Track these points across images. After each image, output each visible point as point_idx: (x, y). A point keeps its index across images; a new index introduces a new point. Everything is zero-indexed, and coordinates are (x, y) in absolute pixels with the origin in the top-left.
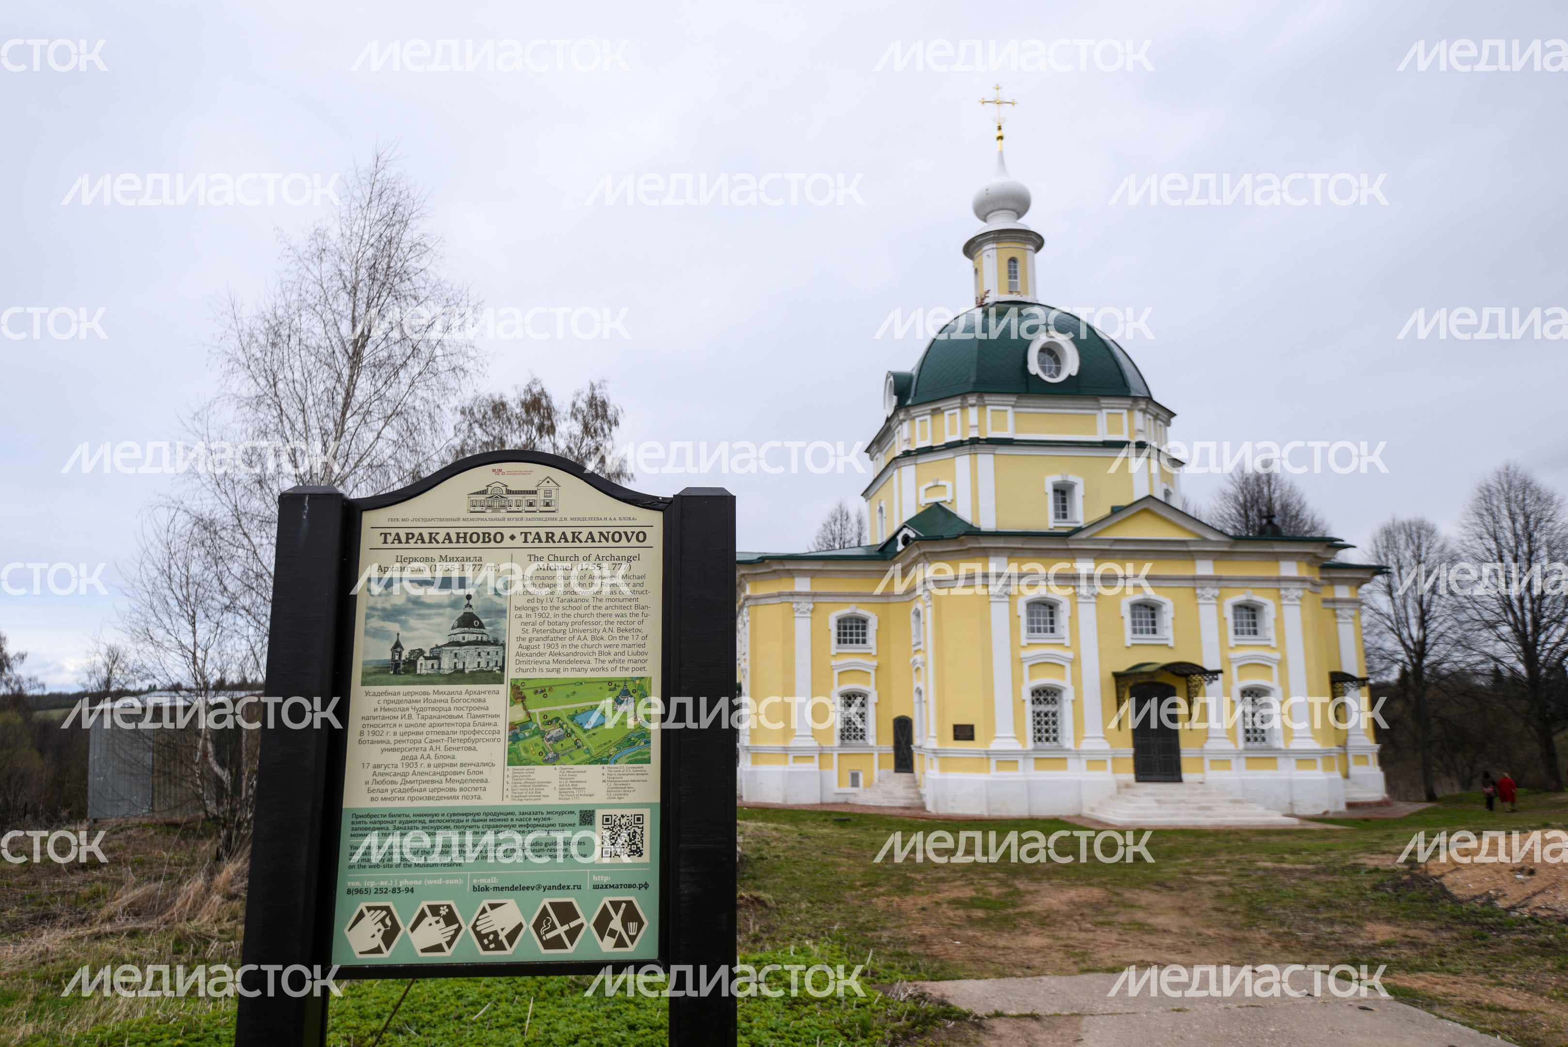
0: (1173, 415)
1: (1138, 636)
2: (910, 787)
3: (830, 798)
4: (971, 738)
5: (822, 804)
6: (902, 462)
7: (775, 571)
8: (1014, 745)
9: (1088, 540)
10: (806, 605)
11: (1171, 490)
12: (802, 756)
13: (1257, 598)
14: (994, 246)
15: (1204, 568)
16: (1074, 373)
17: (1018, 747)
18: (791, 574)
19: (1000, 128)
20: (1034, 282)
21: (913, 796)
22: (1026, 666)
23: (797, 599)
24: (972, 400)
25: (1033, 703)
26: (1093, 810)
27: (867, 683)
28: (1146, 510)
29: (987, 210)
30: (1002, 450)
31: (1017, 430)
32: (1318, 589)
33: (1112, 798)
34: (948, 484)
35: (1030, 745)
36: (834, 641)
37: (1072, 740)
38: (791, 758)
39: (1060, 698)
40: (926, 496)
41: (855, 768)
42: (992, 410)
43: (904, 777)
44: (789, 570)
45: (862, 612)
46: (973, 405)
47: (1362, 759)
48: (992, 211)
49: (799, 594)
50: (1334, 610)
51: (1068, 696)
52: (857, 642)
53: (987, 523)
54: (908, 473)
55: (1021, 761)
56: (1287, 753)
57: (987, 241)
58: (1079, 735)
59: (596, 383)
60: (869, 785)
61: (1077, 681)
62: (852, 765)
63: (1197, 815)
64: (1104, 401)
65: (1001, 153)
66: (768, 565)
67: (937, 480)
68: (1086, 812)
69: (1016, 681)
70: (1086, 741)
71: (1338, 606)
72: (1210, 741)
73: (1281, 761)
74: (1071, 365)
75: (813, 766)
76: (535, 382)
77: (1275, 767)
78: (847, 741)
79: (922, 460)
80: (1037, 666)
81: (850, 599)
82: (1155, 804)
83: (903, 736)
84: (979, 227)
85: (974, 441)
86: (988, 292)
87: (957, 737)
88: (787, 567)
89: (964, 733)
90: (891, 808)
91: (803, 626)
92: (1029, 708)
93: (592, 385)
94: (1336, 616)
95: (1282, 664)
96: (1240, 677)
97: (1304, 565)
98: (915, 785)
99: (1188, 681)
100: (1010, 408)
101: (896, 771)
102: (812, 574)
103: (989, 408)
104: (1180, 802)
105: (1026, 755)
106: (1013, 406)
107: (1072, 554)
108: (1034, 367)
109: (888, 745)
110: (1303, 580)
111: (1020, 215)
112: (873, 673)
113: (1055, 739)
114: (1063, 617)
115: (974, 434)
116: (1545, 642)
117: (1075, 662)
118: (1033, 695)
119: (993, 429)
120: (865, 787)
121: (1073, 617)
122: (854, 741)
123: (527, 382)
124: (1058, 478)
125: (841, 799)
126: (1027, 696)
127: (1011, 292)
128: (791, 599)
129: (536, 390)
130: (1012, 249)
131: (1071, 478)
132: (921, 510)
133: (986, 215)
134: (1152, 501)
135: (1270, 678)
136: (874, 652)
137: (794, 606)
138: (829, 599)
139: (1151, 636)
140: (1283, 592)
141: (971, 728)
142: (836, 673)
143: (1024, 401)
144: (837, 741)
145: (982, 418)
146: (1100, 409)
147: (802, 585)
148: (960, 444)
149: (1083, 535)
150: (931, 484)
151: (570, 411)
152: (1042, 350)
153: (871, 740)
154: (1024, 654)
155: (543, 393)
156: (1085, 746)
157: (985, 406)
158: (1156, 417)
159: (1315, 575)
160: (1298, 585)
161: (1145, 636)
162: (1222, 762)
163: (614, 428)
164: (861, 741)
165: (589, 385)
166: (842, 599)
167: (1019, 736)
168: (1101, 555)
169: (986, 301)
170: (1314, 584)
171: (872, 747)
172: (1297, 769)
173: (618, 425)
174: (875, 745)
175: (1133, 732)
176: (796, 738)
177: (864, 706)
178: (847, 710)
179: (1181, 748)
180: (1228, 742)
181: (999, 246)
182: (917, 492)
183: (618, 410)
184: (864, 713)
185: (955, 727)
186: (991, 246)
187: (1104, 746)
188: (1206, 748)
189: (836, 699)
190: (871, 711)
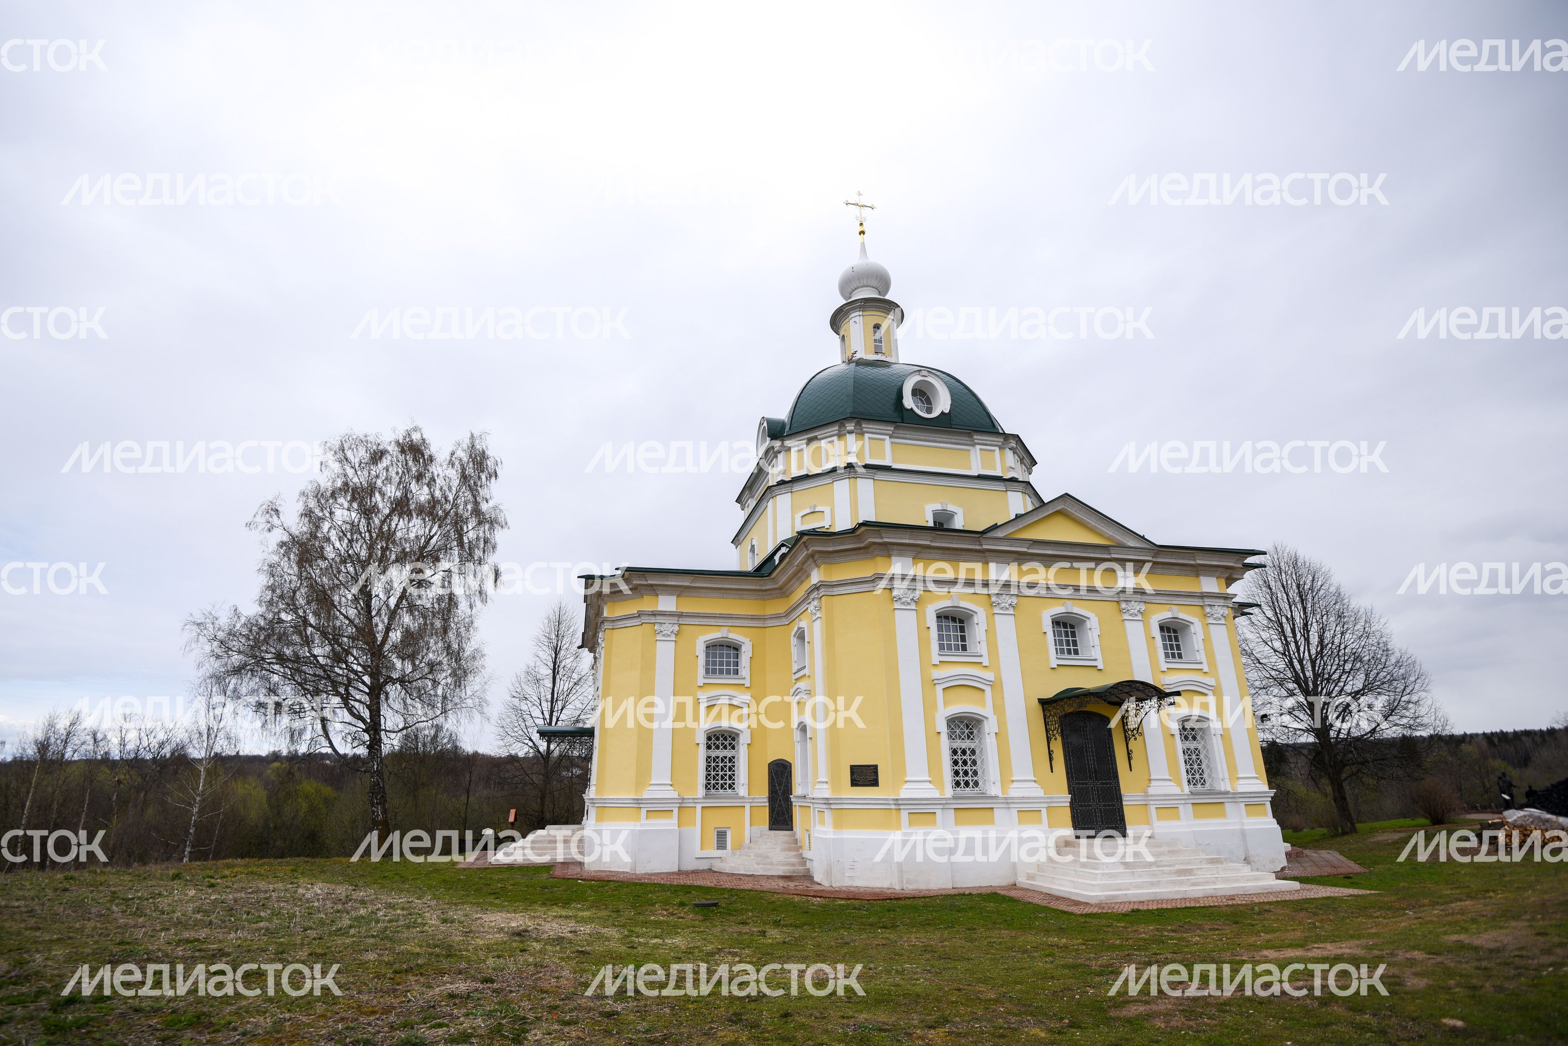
1: (1064, 655)
2: (790, 850)
3: (690, 865)
4: (875, 783)
5: (680, 873)
6: (777, 490)
8: (929, 792)
9: (1005, 539)
10: (669, 626)
12: (657, 809)
13: (1183, 615)
14: (861, 313)
16: (947, 411)
17: (936, 794)
18: (653, 591)
19: (861, 224)
20: (896, 346)
21: (794, 860)
22: (939, 689)
23: (660, 619)
24: (850, 426)
25: (949, 736)
26: (1030, 877)
28: (1060, 513)
29: (854, 286)
30: (881, 476)
31: (895, 459)
34: (827, 510)
35: (949, 792)
36: (701, 671)
37: (998, 784)
38: (643, 812)
39: (980, 730)
40: (803, 523)
41: (721, 825)
42: (870, 438)
43: (782, 835)
44: (652, 585)
45: (735, 636)
46: (850, 432)
48: (858, 288)
49: (663, 614)
51: (990, 727)
52: (728, 672)
54: (783, 501)
55: (939, 812)
56: (1234, 797)
57: (854, 309)
58: (1006, 778)
59: (476, 434)
60: (738, 846)
61: (999, 709)
62: (719, 820)
64: (977, 438)
65: (863, 244)
67: (815, 506)
68: (1022, 880)
69: (929, 707)
70: (1015, 785)
72: (1153, 783)
73: (1229, 807)
74: (943, 403)
75: (670, 823)
76: (416, 429)
77: (1223, 815)
78: (713, 791)
79: (797, 487)
80: (953, 688)
81: (721, 622)
83: (780, 784)
84: (845, 298)
85: (851, 467)
86: (855, 352)
87: (854, 783)
88: (650, 582)
89: (864, 777)
90: (769, 877)
91: (665, 651)
92: (944, 743)
93: (472, 436)
95: (1217, 691)
97: (1223, 582)
98: (795, 845)
100: (887, 437)
101: (771, 829)
102: (679, 591)
103: (867, 436)
105: (943, 803)
106: (891, 437)
107: (985, 556)
108: (908, 402)
109: (762, 795)
110: (1225, 597)
111: (883, 290)
113: (976, 784)
114: (978, 631)
117: (996, 685)
118: (949, 726)
119: (871, 457)
120: (733, 849)
121: (990, 631)
122: (721, 792)
124: (938, 507)
125: (703, 865)
126: (942, 727)
127: (877, 353)
128: (653, 620)
130: (875, 316)
131: (951, 508)
133: (851, 293)
134: (1069, 501)
135: (1208, 710)
136: (748, 684)
137: (657, 627)
138: (696, 621)
139: (1073, 656)
140: (1207, 609)
141: (874, 769)
143: (901, 432)
144: (701, 792)
146: (973, 445)
147: (667, 603)
148: (837, 471)
150: (808, 511)
151: (448, 459)
152: (915, 390)
153: (742, 790)
154: (937, 673)
156: (1015, 791)
157: (862, 434)
158: (1022, 461)
160: (1222, 602)
161: (1070, 656)
162: (1169, 810)
164: (729, 791)
165: (469, 435)
166: (713, 622)
167: (935, 780)
169: (854, 359)
171: (743, 798)
172: (1249, 814)
173: (496, 476)
174: (746, 796)
175: (1067, 773)
176: (652, 788)
177: (733, 748)
178: (714, 753)
179: (1122, 793)
180: (1172, 784)
181: (865, 313)
182: (793, 519)
183: (499, 461)
184: (734, 757)
185: (853, 769)
186: (858, 313)
187: (1037, 791)
188: (1151, 791)
189: (700, 740)
190: (742, 755)
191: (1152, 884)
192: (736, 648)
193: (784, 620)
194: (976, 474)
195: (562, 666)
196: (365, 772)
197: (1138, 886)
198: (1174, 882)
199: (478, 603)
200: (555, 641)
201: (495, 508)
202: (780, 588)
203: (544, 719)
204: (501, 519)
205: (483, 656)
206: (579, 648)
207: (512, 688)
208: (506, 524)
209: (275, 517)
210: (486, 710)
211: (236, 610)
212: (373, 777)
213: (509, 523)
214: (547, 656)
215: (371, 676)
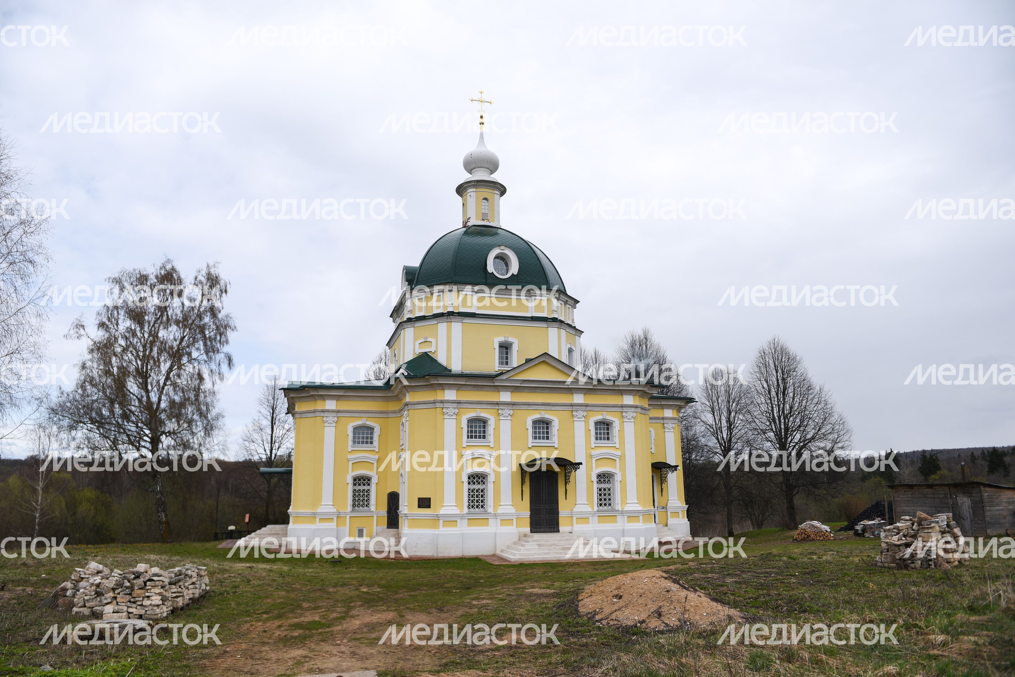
0: (577, 302)
1: (538, 441)
2: (394, 537)
4: (429, 506)
6: (405, 325)
7: (312, 396)
8: (455, 510)
9: (507, 380)
10: (331, 418)
11: (573, 348)
12: (325, 518)
13: (609, 417)
14: (474, 190)
15: (579, 399)
16: (515, 274)
17: (458, 512)
18: (323, 398)
19: (482, 117)
20: (499, 214)
23: (326, 414)
25: (469, 483)
26: (502, 551)
27: (372, 470)
28: (544, 362)
29: (472, 167)
30: (467, 320)
32: (647, 412)
33: (515, 543)
34: (433, 340)
35: (466, 510)
36: (350, 443)
37: (492, 507)
38: (318, 519)
39: (487, 480)
40: (420, 348)
41: (361, 526)
43: (393, 531)
44: (321, 395)
45: (370, 423)
47: (675, 514)
48: (475, 168)
49: (328, 411)
50: (663, 424)
51: (492, 478)
52: (367, 443)
53: (456, 367)
54: (409, 333)
55: (459, 521)
56: (622, 513)
57: (470, 187)
58: (497, 503)
59: (211, 264)
60: (369, 535)
62: (360, 523)
63: (561, 553)
65: (482, 133)
66: (308, 392)
67: (427, 338)
68: (498, 552)
70: (501, 507)
71: (666, 421)
72: (577, 506)
73: (619, 518)
74: (514, 268)
75: (332, 525)
76: (168, 261)
77: (615, 521)
78: (357, 508)
79: (418, 324)
81: (362, 415)
82: (537, 547)
83: (393, 505)
84: (465, 177)
85: (451, 314)
86: (470, 218)
87: (420, 506)
88: (320, 393)
89: (424, 503)
91: (329, 433)
92: (466, 486)
93: (208, 266)
94: (664, 428)
95: (622, 458)
96: (597, 467)
97: (637, 398)
98: (398, 536)
99: (565, 469)
101: (388, 528)
102: (338, 398)
104: (552, 545)
105: (462, 517)
107: (498, 389)
108: (490, 268)
109: (384, 511)
110: (636, 407)
111: (492, 172)
112: (375, 463)
113: (482, 507)
114: (490, 429)
116: (791, 442)
118: (469, 478)
120: (366, 537)
121: (497, 429)
122: (361, 508)
123: (163, 262)
124: (502, 339)
126: (465, 479)
127: (483, 220)
128: (322, 414)
129: (169, 267)
130: (486, 192)
131: (510, 339)
132: (416, 356)
133: (471, 171)
134: (547, 357)
135: (615, 467)
136: (377, 450)
137: (324, 419)
138: (348, 415)
139: (546, 441)
140: (624, 414)
141: (429, 500)
142: (351, 463)
144: (349, 508)
147: (331, 405)
148: (441, 315)
149: (504, 377)
150: (423, 340)
151: (193, 282)
152: (497, 257)
153: (373, 508)
154: (464, 452)
155: (173, 269)
156: (500, 511)
158: (566, 303)
159: (645, 403)
160: (633, 410)
161: (541, 441)
162: (584, 519)
163: (224, 294)
164: (366, 508)
165: (206, 265)
166: (357, 415)
167: (459, 505)
168: (515, 389)
169: (469, 224)
170: (642, 408)
171: (373, 512)
172: (628, 522)
173: (226, 292)
174: (375, 510)
175: (530, 501)
176: (322, 507)
177: (369, 485)
178: (358, 488)
179: (560, 510)
180: (588, 506)
181: (478, 190)
182: (414, 345)
183: (228, 282)
184: (369, 490)
185: (420, 499)
186: (472, 190)
187: (512, 510)
188: (575, 510)
189: (350, 480)
190: (373, 488)
191: (546, 554)
192: (371, 429)
193: (398, 414)
194: (530, 316)
195: (277, 419)
196: (152, 491)
197: (538, 555)
198: (557, 553)
199: (218, 381)
200: (272, 402)
201: (227, 316)
202: (397, 396)
203: (266, 455)
204: (232, 324)
205: (223, 417)
206: (286, 414)
207: (243, 435)
208: (235, 328)
209: (81, 329)
210: (227, 452)
211: (60, 388)
212: (158, 495)
213: (237, 328)
214: (267, 412)
215: (150, 429)
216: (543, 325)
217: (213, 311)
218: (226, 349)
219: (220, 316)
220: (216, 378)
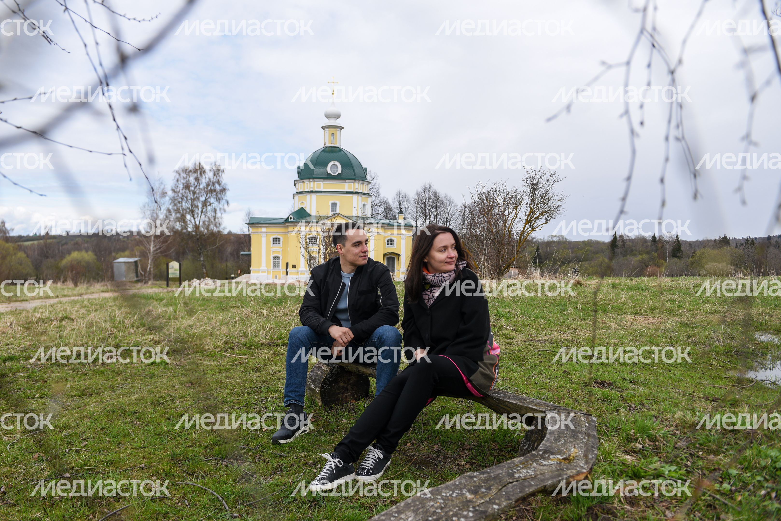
2: (286, 279)
4: (295, 268)
6: (295, 195)
7: (257, 226)
8: (304, 269)
10: (264, 235)
11: (366, 203)
12: (263, 271)
16: (340, 173)
18: (261, 227)
20: (339, 141)
21: (286, 281)
24: (311, 180)
25: (310, 260)
27: (280, 254)
28: (338, 216)
30: (319, 194)
31: (324, 188)
34: (305, 202)
36: (272, 244)
38: (261, 272)
39: (316, 259)
40: (300, 205)
41: (276, 275)
42: (317, 183)
43: (286, 276)
45: (278, 237)
46: (311, 182)
48: (329, 119)
49: (263, 233)
52: (278, 244)
53: (313, 213)
54: (298, 197)
55: (305, 273)
57: (327, 128)
60: (280, 278)
62: (276, 273)
64: (347, 181)
66: (255, 225)
74: (339, 170)
75: (266, 274)
78: (275, 268)
79: (300, 195)
80: (311, 251)
81: (276, 233)
83: (287, 267)
84: (326, 123)
86: (326, 142)
87: (293, 268)
88: (259, 226)
91: (264, 240)
100: (322, 183)
102: (266, 227)
105: (306, 271)
108: (329, 171)
109: (284, 269)
111: (337, 120)
112: (281, 252)
114: (318, 241)
115: (312, 190)
118: (310, 258)
119: (317, 188)
120: (278, 279)
124: (333, 202)
127: (332, 143)
128: (261, 234)
130: (333, 131)
131: (336, 202)
132: (299, 209)
133: (327, 120)
136: (282, 246)
137: (262, 236)
138: (270, 233)
141: (296, 265)
142: (272, 252)
143: (326, 181)
144: (272, 268)
145: (314, 185)
146: (346, 183)
147: (264, 230)
148: (308, 192)
150: (302, 202)
152: (332, 166)
153: (280, 268)
157: (315, 182)
164: (278, 268)
166: (274, 233)
167: (305, 267)
169: (326, 146)
176: (262, 268)
177: (279, 259)
178: (275, 260)
181: (330, 130)
182: (298, 204)
185: (293, 265)
186: (328, 130)
189: (272, 258)
190: (280, 261)
192: (279, 239)
194: (345, 191)
216: (350, 195)
217: (219, 183)
218: (225, 198)
219: (222, 184)
220: (223, 211)
